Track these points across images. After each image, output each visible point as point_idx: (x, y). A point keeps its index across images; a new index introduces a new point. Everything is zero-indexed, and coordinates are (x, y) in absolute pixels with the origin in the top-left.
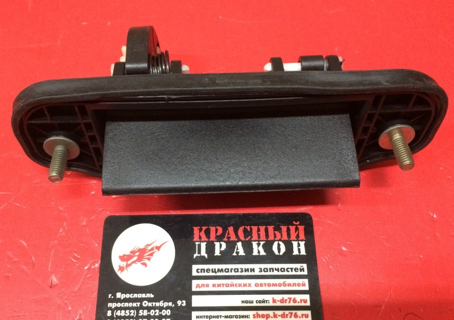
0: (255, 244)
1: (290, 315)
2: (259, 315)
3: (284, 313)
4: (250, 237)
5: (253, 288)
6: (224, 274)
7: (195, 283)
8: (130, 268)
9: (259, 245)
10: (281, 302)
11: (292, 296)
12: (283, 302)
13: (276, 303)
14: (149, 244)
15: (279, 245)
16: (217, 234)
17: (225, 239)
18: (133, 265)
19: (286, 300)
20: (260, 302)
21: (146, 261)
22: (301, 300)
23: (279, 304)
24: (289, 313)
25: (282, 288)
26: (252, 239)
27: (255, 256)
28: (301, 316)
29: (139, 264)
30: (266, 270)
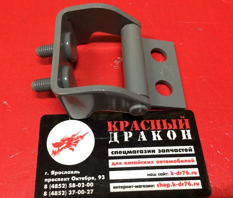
0: (153, 133)
1: (185, 184)
2: (162, 184)
3: (180, 182)
4: (149, 128)
5: (155, 164)
6: (133, 154)
7: (111, 162)
8: (61, 153)
9: (156, 133)
10: (177, 175)
11: (186, 170)
12: (179, 174)
13: (173, 175)
14: (75, 134)
15: (171, 133)
16: (125, 126)
17: (132, 130)
18: (64, 150)
19: (181, 173)
20: (161, 174)
21: (74, 147)
22: (192, 172)
23: (175, 176)
24: (185, 182)
25: (177, 164)
26: (151, 129)
27: (154, 141)
28: (193, 184)
29: (68, 149)
30: (163, 151)
